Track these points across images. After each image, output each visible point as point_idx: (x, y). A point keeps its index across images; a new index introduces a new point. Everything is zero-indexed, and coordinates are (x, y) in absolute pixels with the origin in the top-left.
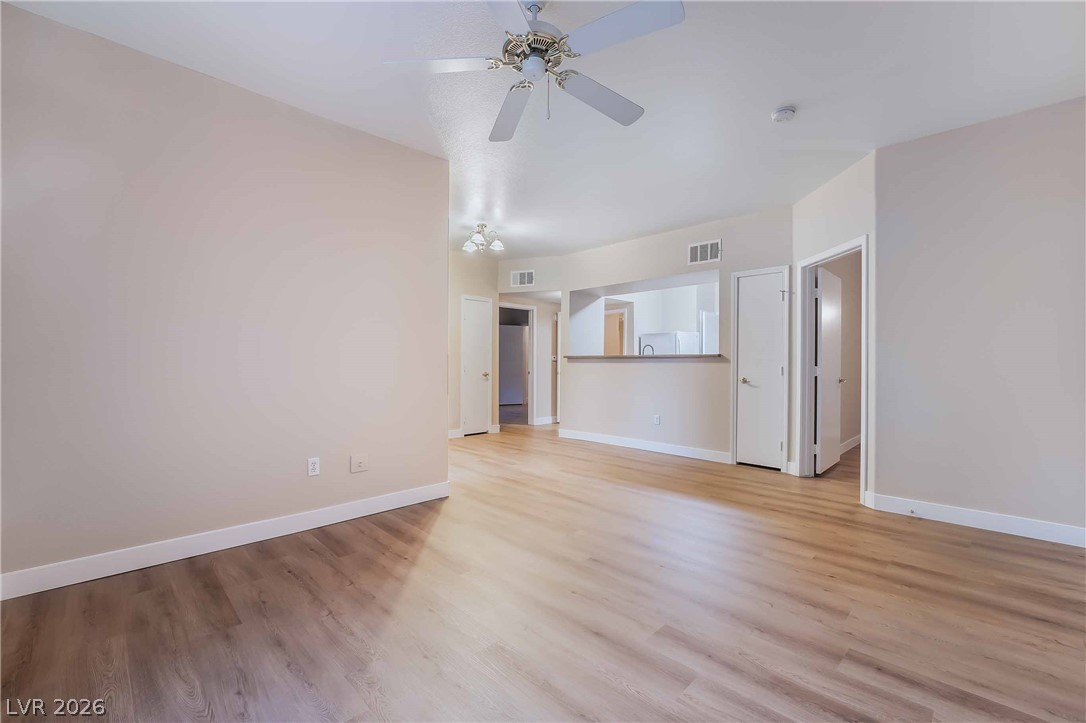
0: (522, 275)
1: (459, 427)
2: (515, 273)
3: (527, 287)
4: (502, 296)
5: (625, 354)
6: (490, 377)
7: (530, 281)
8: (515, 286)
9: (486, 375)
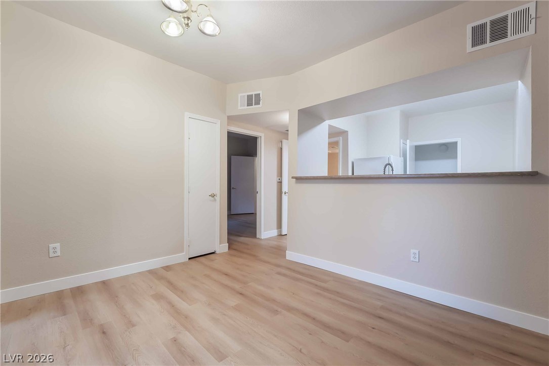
0: (250, 98)
1: (182, 251)
2: (242, 96)
3: (254, 109)
4: (231, 119)
5: (340, 174)
6: (218, 198)
7: (258, 103)
8: (242, 108)
9: (213, 196)
